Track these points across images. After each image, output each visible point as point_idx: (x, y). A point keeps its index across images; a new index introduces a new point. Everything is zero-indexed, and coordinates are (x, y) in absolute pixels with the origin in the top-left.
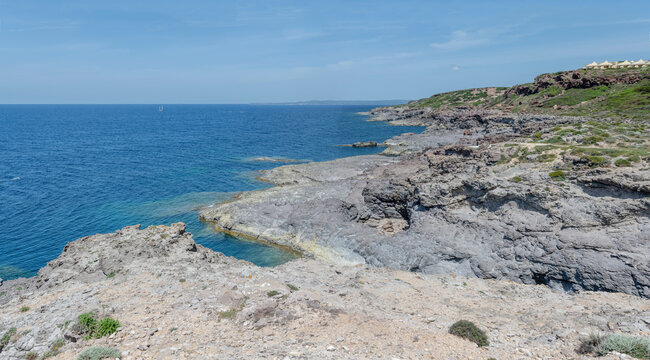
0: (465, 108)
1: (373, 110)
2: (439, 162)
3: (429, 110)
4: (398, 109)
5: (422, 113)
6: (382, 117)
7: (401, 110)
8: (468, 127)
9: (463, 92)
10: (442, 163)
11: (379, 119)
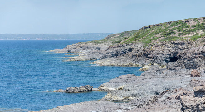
0: (182, 44)
1: (69, 47)
2: (194, 104)
3: (139, 45)
4: (99, 45)
5: (131, 50)
6: (82, 55)
7: (104, 46)
8: (195, 67)
9: (177, 23)
10: (198, 105)
11: (80, 57)
